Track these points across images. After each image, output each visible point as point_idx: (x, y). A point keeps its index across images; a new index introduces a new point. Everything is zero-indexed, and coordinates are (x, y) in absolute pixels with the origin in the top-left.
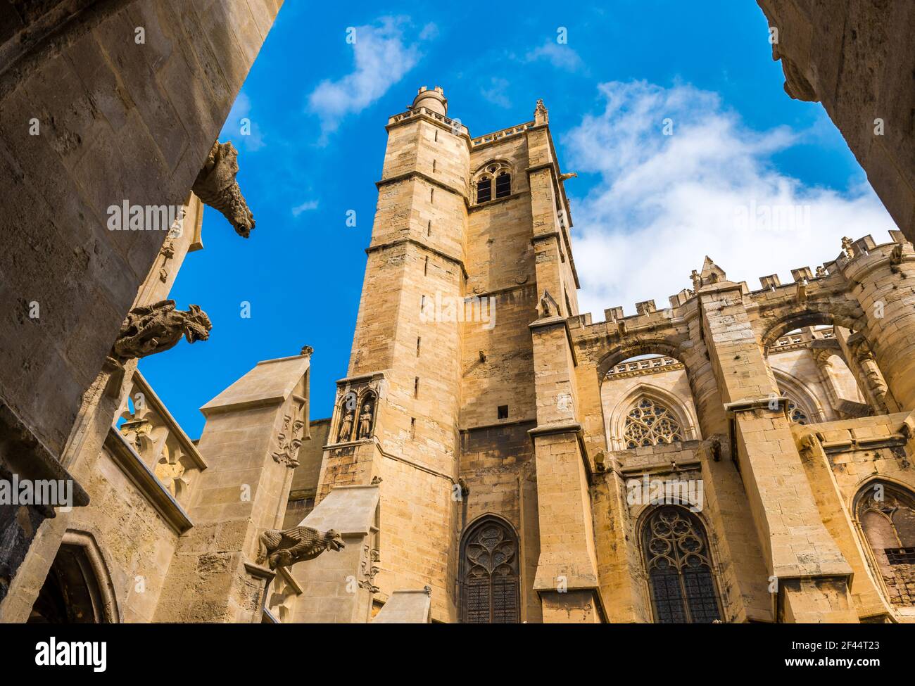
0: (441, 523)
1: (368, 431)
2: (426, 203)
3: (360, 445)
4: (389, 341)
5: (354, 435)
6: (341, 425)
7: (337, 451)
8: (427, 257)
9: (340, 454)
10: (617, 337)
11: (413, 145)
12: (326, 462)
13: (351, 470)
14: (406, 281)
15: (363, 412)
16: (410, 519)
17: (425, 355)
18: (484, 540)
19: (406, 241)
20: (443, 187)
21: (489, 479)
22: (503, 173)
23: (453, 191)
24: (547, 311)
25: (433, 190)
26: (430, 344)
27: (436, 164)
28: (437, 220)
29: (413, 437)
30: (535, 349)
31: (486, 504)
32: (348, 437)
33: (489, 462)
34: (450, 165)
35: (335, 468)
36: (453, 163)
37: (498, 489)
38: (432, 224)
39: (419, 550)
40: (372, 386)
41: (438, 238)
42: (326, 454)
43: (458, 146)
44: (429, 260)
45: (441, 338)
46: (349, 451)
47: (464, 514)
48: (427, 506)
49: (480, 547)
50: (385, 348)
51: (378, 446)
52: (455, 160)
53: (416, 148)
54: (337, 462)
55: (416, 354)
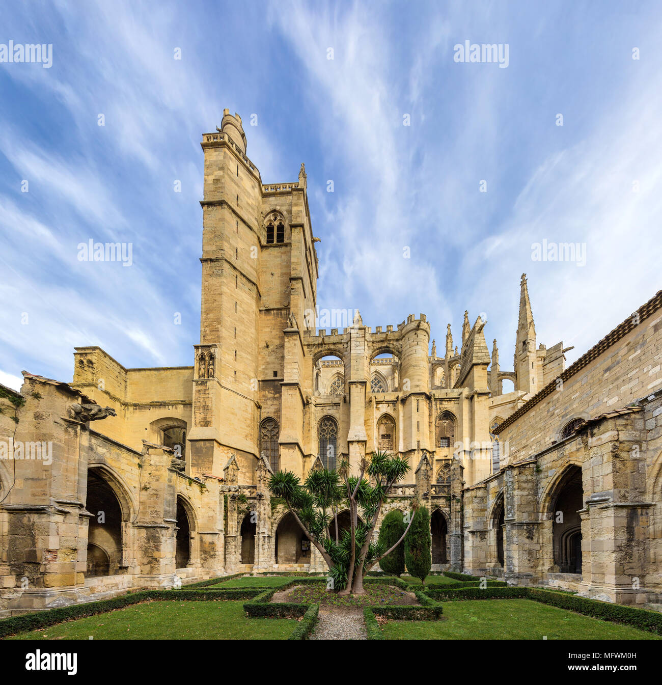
0: (250, 418)
1: (213, 374)
3: (209, 381)
4: (219, 326)
5: (206, 375)
6: (200, 369)
7: (199, 382)
8: (236, 275)
9: (200, 384)
10: (322, 344)
12: (195, 388)
13: (207, 392)
15: (209, 365)
16: (236, 415)
17: (239, 339)
18: (268, 426)
20: (244, 221)
21: (269, 403)
22: (280, 224)
24: (291, 324)
25: (238, 222)
26: (242, 333)
27: (239, 200)
28: (241, 249)
29: (236, 380)
30: (285, 344)
31: (268, 412)
32: (203, 376)
33: (270, 395)
35: (199, 391)
37: (273, 407)
38: (238, 251)
39: (241, 428)
40: (212, 351)
42: (194, 383)
43: (253, 187)
44: (238, 278)
45: (247, 330)
46: (204, 383)
47: (260, 416)
48: (244, 411)
49: (266, 428)
50: (217, 330)
51: (218, 382)
54: (200, 388)
55: (234, 337)
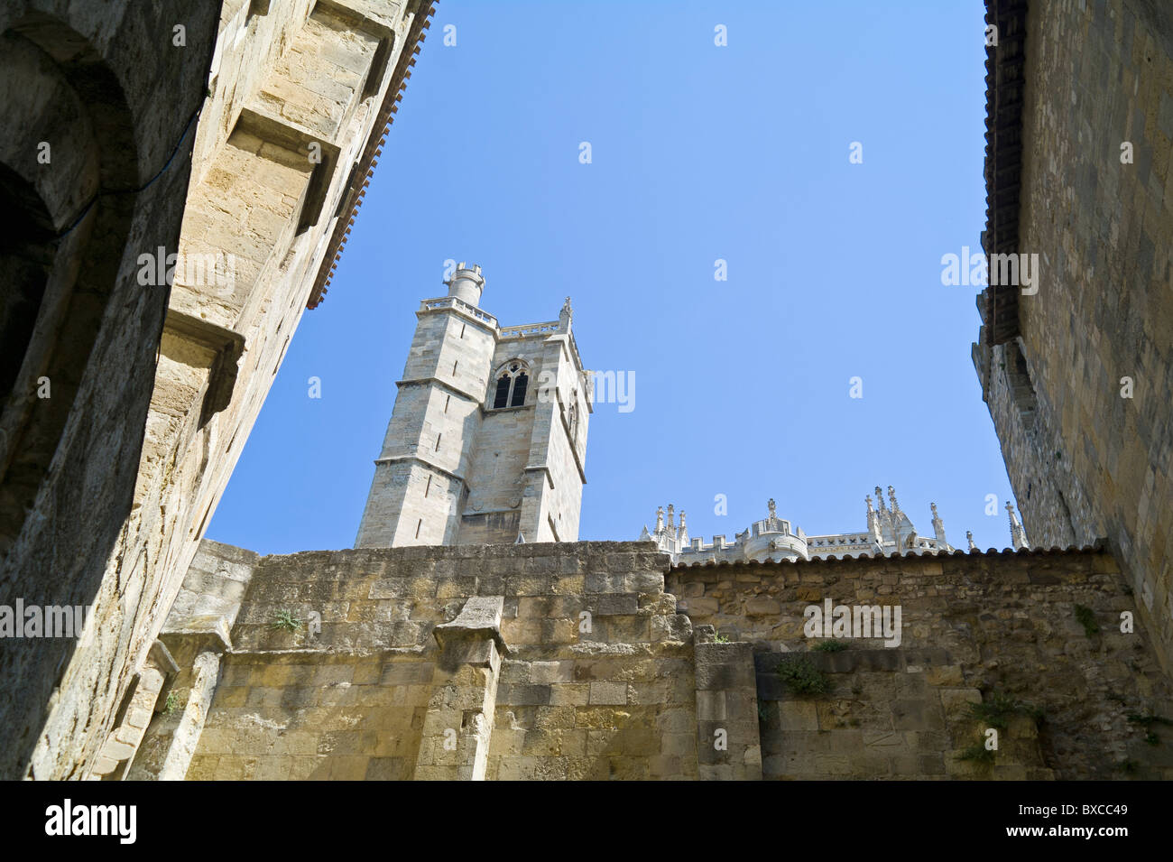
2: (440, 412)
8: (431, 476)
11: (438, 341)
14: (407, 505)
19: (412, 459)
20: (459, 393)
22: (522, 374)
23: (468, 398)
25: (449, 397)
27: (458, 366)
28: (447, 433)
34: (472, 366)
36: (475, 363)
38: (441, 438)
41: (445, 453)
43: (484, 341)
44: (433, 479)
52: (478, 359)
53: (440, 347)
